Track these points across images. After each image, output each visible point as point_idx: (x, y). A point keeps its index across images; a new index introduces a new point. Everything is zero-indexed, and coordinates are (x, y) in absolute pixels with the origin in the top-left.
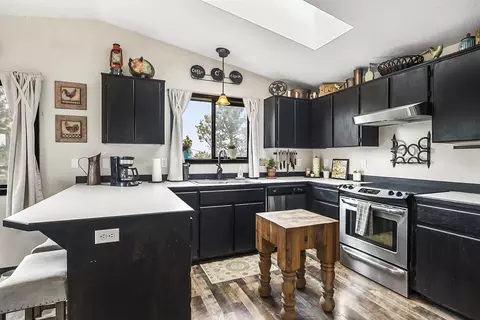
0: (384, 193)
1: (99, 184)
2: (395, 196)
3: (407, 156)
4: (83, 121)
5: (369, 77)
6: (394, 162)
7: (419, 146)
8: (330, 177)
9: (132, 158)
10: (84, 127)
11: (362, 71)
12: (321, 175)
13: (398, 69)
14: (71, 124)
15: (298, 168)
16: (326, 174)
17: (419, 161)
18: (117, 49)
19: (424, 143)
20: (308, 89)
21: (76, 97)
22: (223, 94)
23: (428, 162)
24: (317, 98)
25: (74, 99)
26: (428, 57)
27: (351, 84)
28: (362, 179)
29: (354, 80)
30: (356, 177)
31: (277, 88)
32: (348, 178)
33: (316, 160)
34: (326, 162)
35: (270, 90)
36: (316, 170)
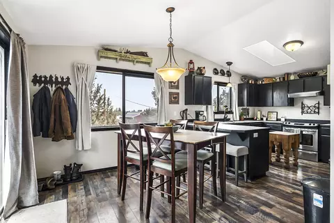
0: (307, 125)
2: (312, 125)
3: (309, 110)
5: (292, 78)
6: (302, 113)
7: (315, 107)
8: (267, 120)
9: (203, 112)
11: (288, 74)
12: (262, 119)
13: (307, 76)
14: (175, 96)
15: (250, 116)
16: (265, 119)
17: (315, 112)
18: (191, 62)
19: (317, 105)
20: (256, 79)
22: (229, 82)
23: (318, 113)
24: (262, 84)
26: (321, 74)
27: (281, 80)
28: (286, 120)
29: (284, 78)
30: (283, 120)
31: (245, 79)
32: (277, 120)
33: (259, 113)
34: (264, 113)
35: (242, 80)
36: (259, 117)
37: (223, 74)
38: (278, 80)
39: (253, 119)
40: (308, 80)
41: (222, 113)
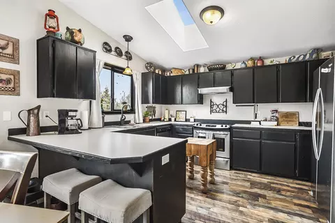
0: (219, 126)
1: (39, 134)
2: (224, 127)
3: (218, 109)
4: (16, 74)
5: (202, 70)
6: (211, 112)
7: (223, 105)
8: (175, 120)
9: (76, 111)
10: (17, 81)
11: (198, 66)
12: (170, 120)
13: (217, 69)
14: (4, 77)
15: (157, 116)
16: (173, 119)
17: (223, 111)
19: (225, 103)
20: (164, 70)
21: (9, 50)
22: (128, 67)
23: (226, 112)
24: (170, 76)
25: (5, 51)
26: (229, 67)
27: (191, 72)
28: (195, 121)
29: (194, 70)
30: (192, 120)
31: (151, 67)
32: (187, 120)
33: (167, 112)
34: (171, 113)
35: (146, 67)
36: (167, 117)
37: (119, 53)
38: (187, 73)
39: (159, 120)
40: (219, 73)
41: (118, 112)
